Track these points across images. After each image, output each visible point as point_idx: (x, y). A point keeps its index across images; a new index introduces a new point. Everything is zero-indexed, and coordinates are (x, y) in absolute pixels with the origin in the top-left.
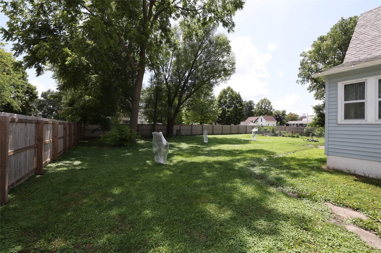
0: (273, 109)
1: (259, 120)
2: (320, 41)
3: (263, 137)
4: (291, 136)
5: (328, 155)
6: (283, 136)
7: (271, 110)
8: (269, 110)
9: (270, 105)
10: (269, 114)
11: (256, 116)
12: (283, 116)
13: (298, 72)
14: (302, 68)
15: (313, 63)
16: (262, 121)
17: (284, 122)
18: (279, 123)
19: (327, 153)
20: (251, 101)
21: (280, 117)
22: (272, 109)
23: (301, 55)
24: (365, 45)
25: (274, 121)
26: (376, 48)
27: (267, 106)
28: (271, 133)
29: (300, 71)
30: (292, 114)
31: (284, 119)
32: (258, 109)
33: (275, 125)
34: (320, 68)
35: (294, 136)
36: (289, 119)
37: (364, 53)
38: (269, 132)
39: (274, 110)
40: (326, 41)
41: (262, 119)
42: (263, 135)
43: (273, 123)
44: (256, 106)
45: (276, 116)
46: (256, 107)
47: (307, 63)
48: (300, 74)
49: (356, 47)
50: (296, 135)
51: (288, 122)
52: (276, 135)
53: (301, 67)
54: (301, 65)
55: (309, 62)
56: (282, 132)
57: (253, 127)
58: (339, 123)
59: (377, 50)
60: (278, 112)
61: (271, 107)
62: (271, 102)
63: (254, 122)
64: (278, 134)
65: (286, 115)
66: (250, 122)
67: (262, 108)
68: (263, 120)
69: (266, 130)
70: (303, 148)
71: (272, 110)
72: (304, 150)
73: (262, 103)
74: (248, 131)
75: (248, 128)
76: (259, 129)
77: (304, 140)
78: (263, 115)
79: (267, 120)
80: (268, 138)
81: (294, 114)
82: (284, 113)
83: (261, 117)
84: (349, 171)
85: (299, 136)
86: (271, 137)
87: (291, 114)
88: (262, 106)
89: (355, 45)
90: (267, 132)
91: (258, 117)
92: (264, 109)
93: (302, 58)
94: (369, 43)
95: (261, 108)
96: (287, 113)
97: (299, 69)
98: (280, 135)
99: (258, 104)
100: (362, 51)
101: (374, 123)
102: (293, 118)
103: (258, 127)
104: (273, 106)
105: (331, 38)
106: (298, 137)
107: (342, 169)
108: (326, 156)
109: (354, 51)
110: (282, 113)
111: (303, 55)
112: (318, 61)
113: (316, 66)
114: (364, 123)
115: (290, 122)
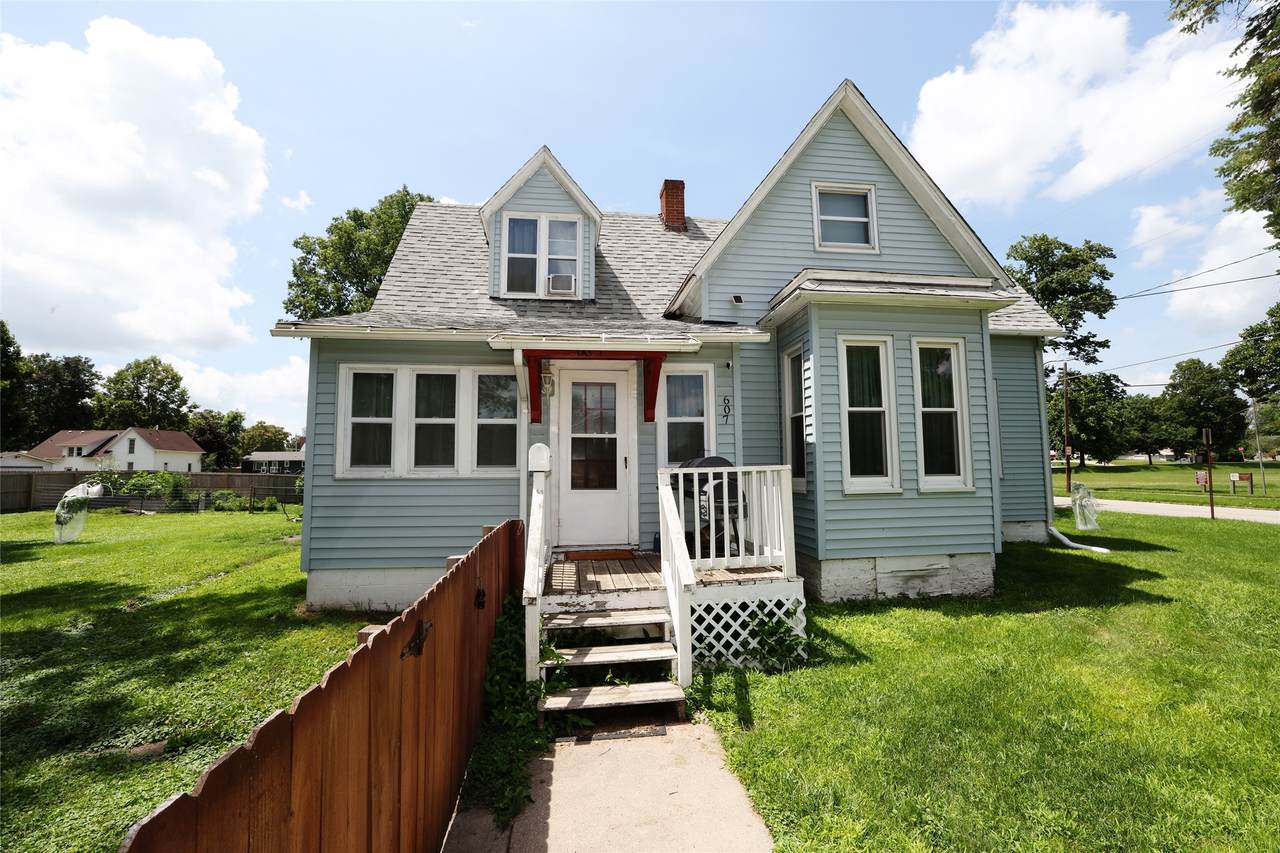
0: (190, 403)
1: (120, 448)
2: (353, 223)
3: (126, 519)
4: (248, 505)
5: (310, 571)
6: (220, 509)
7: (180, 406)
8: (171, 406)
9: (177, 387)
10: (171, 424)
11: (103, 428)
12: (230, 432)
13: (285, 293)
14: (299, 285)
15: (329, 278)
16: (131, 450)
17: (234, 453)
18: (213, 457)
19: (309, 566)
20: (77, 360)
21: (217, 436)
22: (184, 402)
23: (296, 244)
24: (416, 280)
25: (190, 449)
26: (433, 295)
27: (164, 388)
28: (167, 500)
29: (290, 291)
30: (266, 429)
31: (236, 442)
32: (119, 396)
33: (197, 468)
34: (349, 298)
35: (260, 505)
36: (254, 444)
37: (413, 299)
38: (157, 496)
39: (195, 407)
40: (367, 228)
41: (132, 442)
42: (124, 512)
43: (186, 461)
44: (104, 386)
45: (201, 431)
46: (105, 390)
47: (312, 272)
48: (291, 302)
49: (399, 279)
50: (266, 503)
51: (249, 454)
52: (189, 507)
53: (294, 279)
54: (296, 275)
55: (321, 272)
56: (217, 494)
57: (73, 478)
58: (338, 475)
59: (434, 300)
60: (212, 416)
61: (183, 394)
62: (181, 374)
63: (91, 455)
64: (197, 502)
65: (244, 431)
66: (65, 452)
67: (139, 397)
68: (140, 444)
69: (142, 489)
70: (268, 549)
71: (184, 409)
72: (270, 556)
73: (139, 377)
74: (38, 497)
75: (38, 485)
76: (105, 488)
77: (289, 520)
78: (141, 427)
79: (157, 445)
80: (150, 520)
81: (275, 428)
82: (235, 421)
83: (131, 433)
84: (357, 605)
85: (279, 506)
86: (164, 516)
87: (261, 427)
88: (137, 388)
89: (398, 274)
90: (150, 497)
91: (113, 433)
92: (146, 400)
93: (300, 253)
94: (423, 280)
95: (135, 394)
96: (247, 424)
97: (291, 285)
98: (207, 508)
99: (119, 379)
100: (409, 293)
101: (405, 475)
102: (270, 441)
103: (105, 477)
104: (189, 394)
105: (378, 225)
106: (272, 509)
107: (343, 603)
108: (305, 576)
109: (396, 288)
110: (229, 422)
111: (304, 244)
112: (345, 277)
113: (339, 290)
114: (390, 477)
115: (256, 456)
